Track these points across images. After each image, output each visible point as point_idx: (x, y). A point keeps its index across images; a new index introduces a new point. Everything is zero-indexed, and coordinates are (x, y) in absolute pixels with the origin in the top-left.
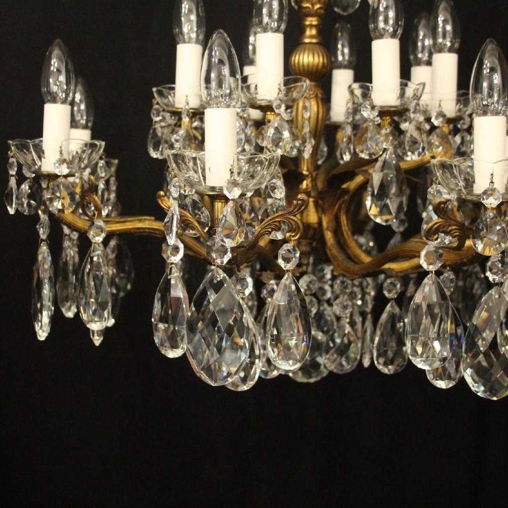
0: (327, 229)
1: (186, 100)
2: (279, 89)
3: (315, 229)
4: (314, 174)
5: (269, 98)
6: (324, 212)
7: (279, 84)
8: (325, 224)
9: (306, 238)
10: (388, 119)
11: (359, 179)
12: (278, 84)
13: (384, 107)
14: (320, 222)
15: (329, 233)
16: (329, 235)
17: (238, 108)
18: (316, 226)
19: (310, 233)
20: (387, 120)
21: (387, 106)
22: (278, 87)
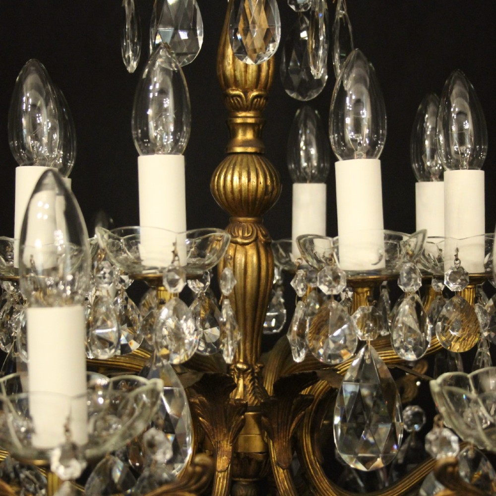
0: (278, 464)
2: (173, 252)
3: (259, 463)
4: (257, 368)
5: (159, 265)
6: (271, 436)
7: (174, 244)
8: (274, 455)
9: (245, 476)
10: (365, 292)
12: (171, 244)
13: (358, 273)
14: (266, 452)
15: (281, 471)
16: (281, 475)
17: (106, 283)
18: (260, 457)
19: (252, 468)
20: (363, 293)
21: (363, 273)
22: (172, 249)
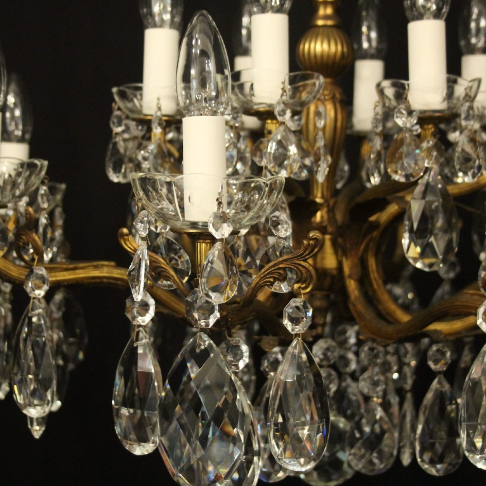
0: (350, 277)
1: (158, 104)
2: (283, 89)
3: (333, 277)
4: (331, 202)
5: (269, 101)
6: (345, 253)
7: (283, 83)
8: (346, 270)
9: (321, 290)
10: (431, 128)
11: (393, 208)
12: (280, 83)
13: (425, 112)
14: (340, 268)
15: (352, 281)
16: (352, 286)
17: (227, 115)
18: (334, 272)
19: (327, 283)
20: (429, 129)
21: (429, 111)
22: (282, 86)
